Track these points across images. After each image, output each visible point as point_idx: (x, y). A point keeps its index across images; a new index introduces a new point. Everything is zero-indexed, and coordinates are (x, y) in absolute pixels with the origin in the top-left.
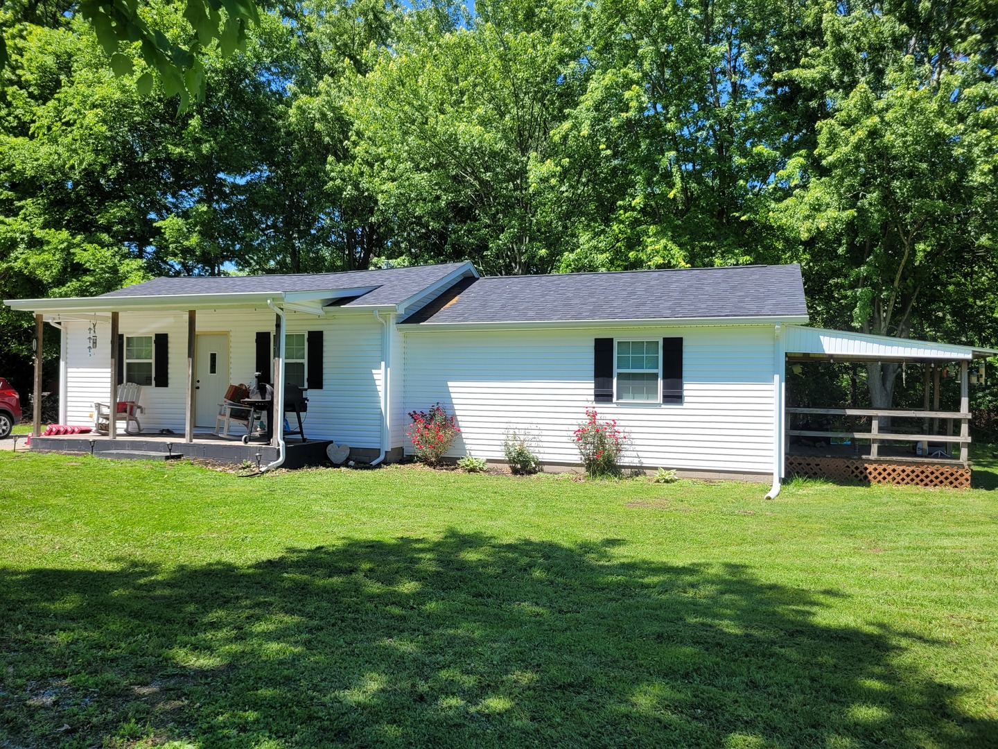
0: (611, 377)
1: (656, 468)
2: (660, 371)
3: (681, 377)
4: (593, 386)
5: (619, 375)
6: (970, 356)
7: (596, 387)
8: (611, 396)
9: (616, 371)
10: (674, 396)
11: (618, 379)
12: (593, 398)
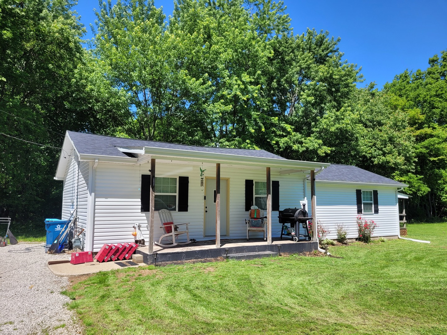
0: (361, 204)
1: (377, 237)
2: (373, 202)
3: (378, 204)
4: (356, 207)
5: (364, 203)
6: (408, 198)
7: (358, 208)
8: (362, 211)
9: (363, 202)
10: (376, 211)
11: (364, 205)
12: (357, 212)
